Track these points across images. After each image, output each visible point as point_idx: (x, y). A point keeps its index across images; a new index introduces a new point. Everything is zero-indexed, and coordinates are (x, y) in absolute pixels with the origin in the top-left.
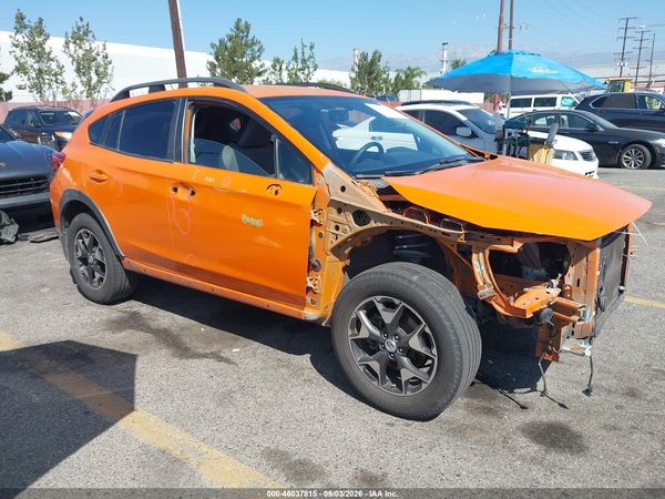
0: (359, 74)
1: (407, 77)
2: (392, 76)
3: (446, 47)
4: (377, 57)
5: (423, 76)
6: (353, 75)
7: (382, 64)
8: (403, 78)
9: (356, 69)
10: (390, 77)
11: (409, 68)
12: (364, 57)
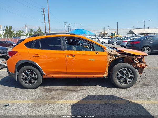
0: (6, 32)
1: (20, 33)
2: (15, 32)
3: (26, 26)
4: (11, 28)
5: (24, 33)
6: (4, 32)
7: (12, 29)
8: (19, 33)
9: (5, 30)
10: (15, 33)
11: (20, 31)
12: (7, 27)
